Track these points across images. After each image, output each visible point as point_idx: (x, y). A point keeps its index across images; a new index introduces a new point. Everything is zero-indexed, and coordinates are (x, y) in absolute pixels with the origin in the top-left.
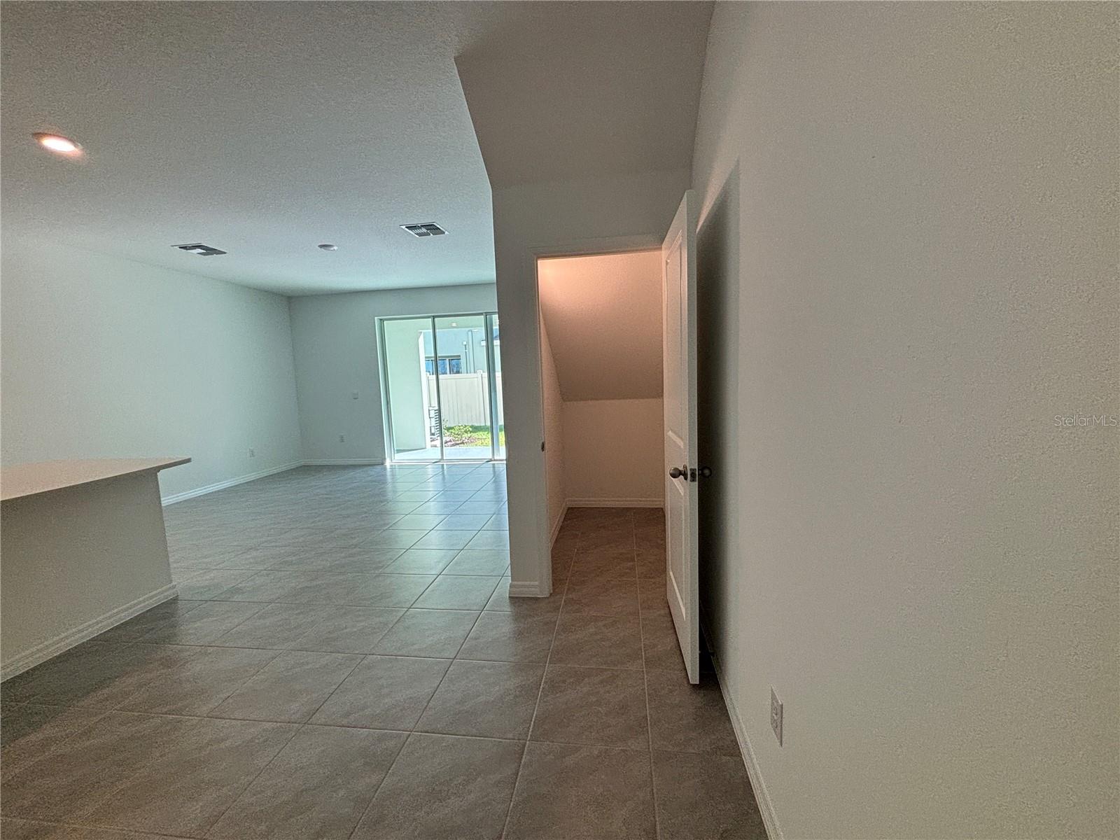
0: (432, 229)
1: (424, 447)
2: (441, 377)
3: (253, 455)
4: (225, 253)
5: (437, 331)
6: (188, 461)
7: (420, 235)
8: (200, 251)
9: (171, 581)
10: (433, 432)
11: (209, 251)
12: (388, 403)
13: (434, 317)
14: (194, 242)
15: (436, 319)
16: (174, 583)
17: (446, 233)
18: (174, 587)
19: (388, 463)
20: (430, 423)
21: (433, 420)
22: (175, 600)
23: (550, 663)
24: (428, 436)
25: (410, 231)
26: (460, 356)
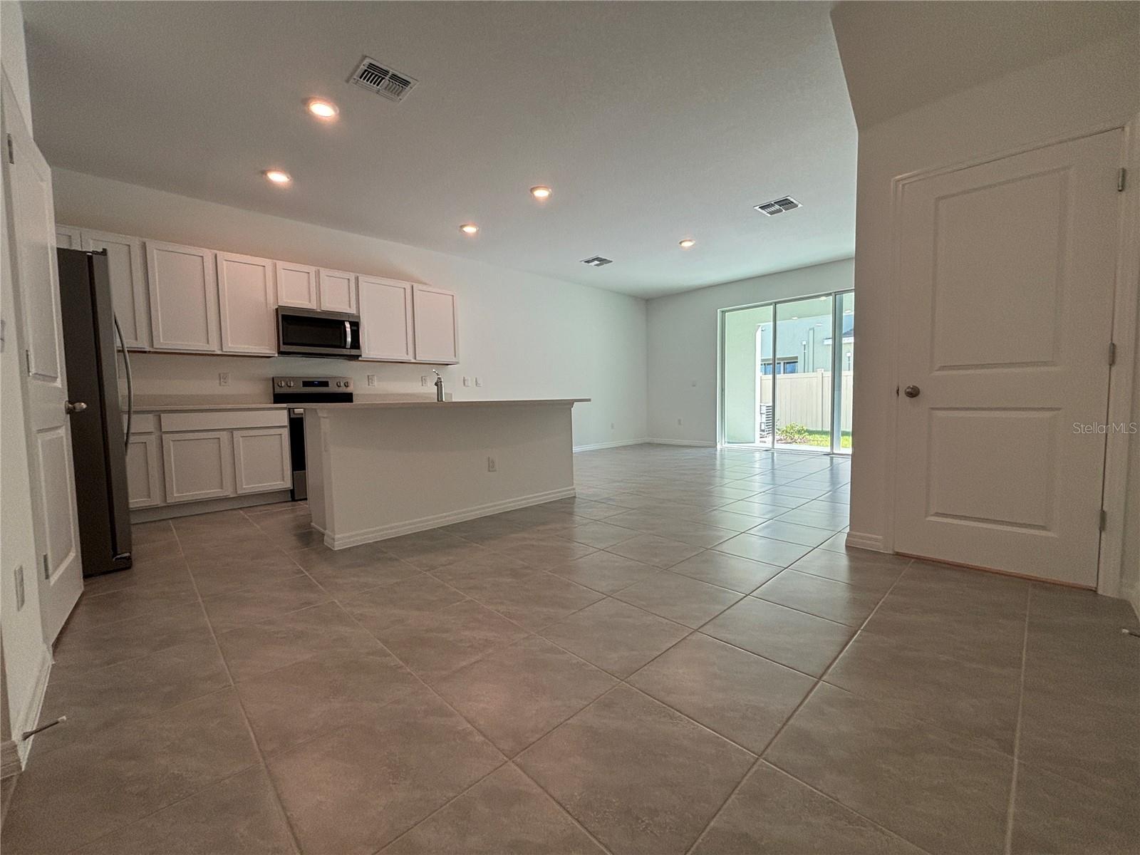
0: (786, 204)
1: (752, 440)
2: (778, 376)
3: (612, 427)
4: (611, 262)
5: (778, 322)
6: (589, 400)
7: (771, 213)
8: (597, 262)
9: (573, 485)
10: (763, 428)
11: (602, 261)
12: (723, 390)
13: (776, 303)
14: (594, 256)
15: (777, 305)
16: (574, 487)
17: (800, 206)
18: (574, 489)
19: (719, 447)
20: (760, 419)
21: (764, 416)
22: (575, 497)
23: (891, 593)
24: (758, 433)
25: (763, 211)
26: (796, 358)
